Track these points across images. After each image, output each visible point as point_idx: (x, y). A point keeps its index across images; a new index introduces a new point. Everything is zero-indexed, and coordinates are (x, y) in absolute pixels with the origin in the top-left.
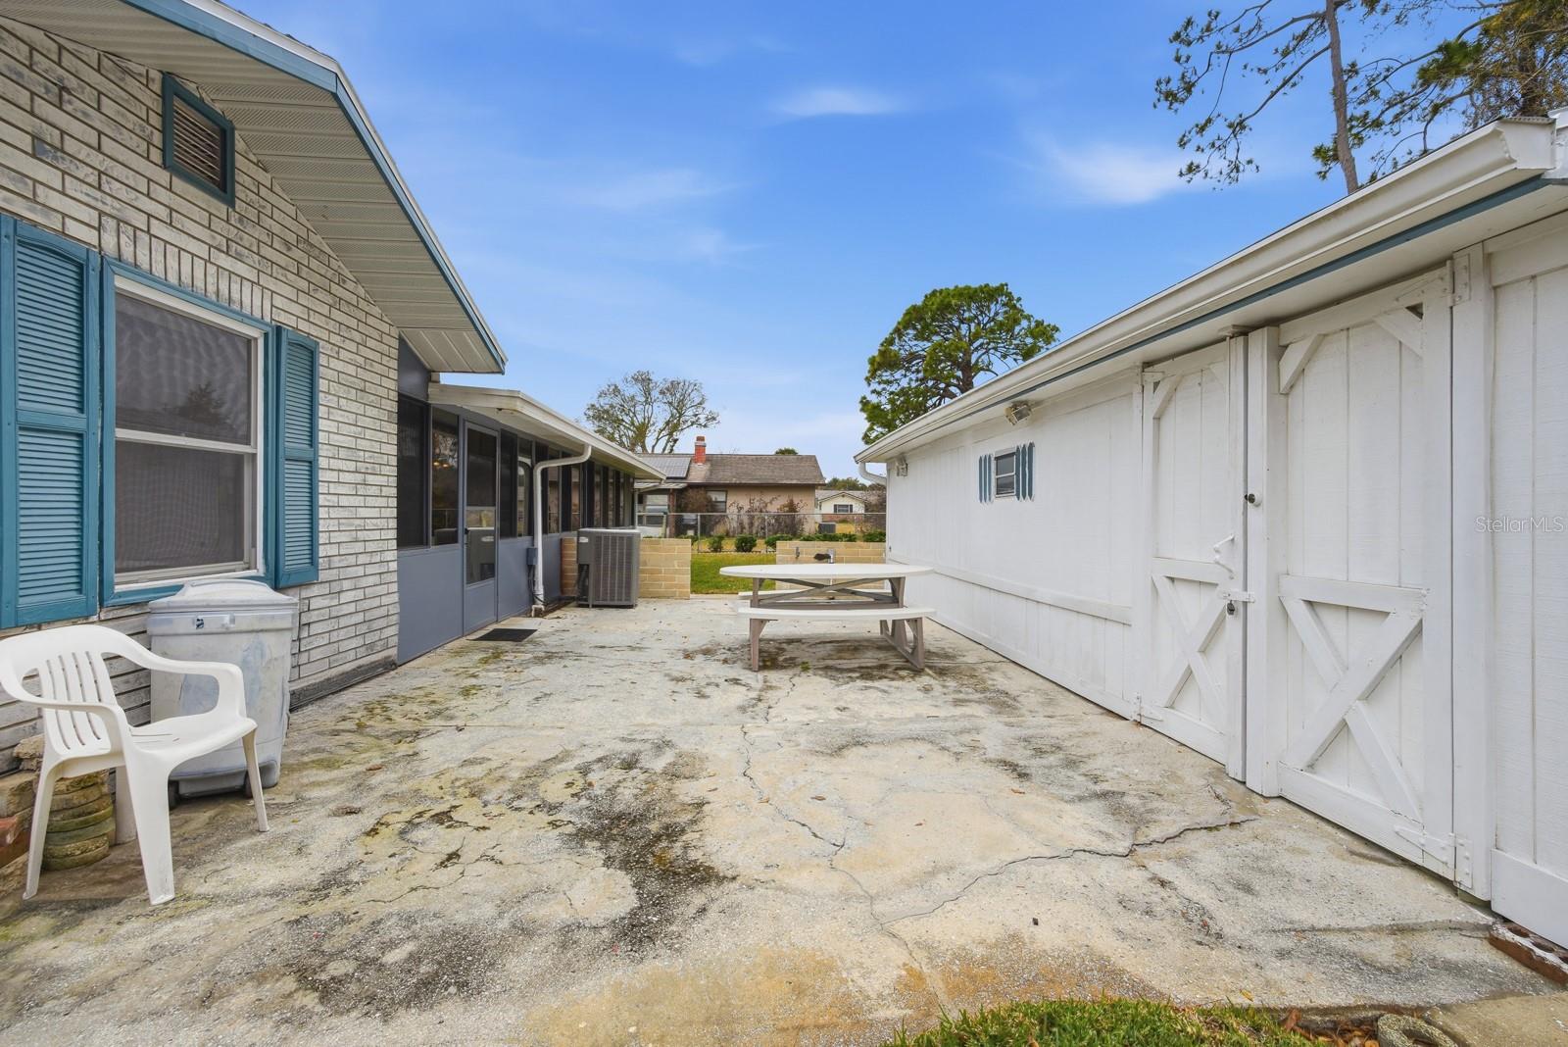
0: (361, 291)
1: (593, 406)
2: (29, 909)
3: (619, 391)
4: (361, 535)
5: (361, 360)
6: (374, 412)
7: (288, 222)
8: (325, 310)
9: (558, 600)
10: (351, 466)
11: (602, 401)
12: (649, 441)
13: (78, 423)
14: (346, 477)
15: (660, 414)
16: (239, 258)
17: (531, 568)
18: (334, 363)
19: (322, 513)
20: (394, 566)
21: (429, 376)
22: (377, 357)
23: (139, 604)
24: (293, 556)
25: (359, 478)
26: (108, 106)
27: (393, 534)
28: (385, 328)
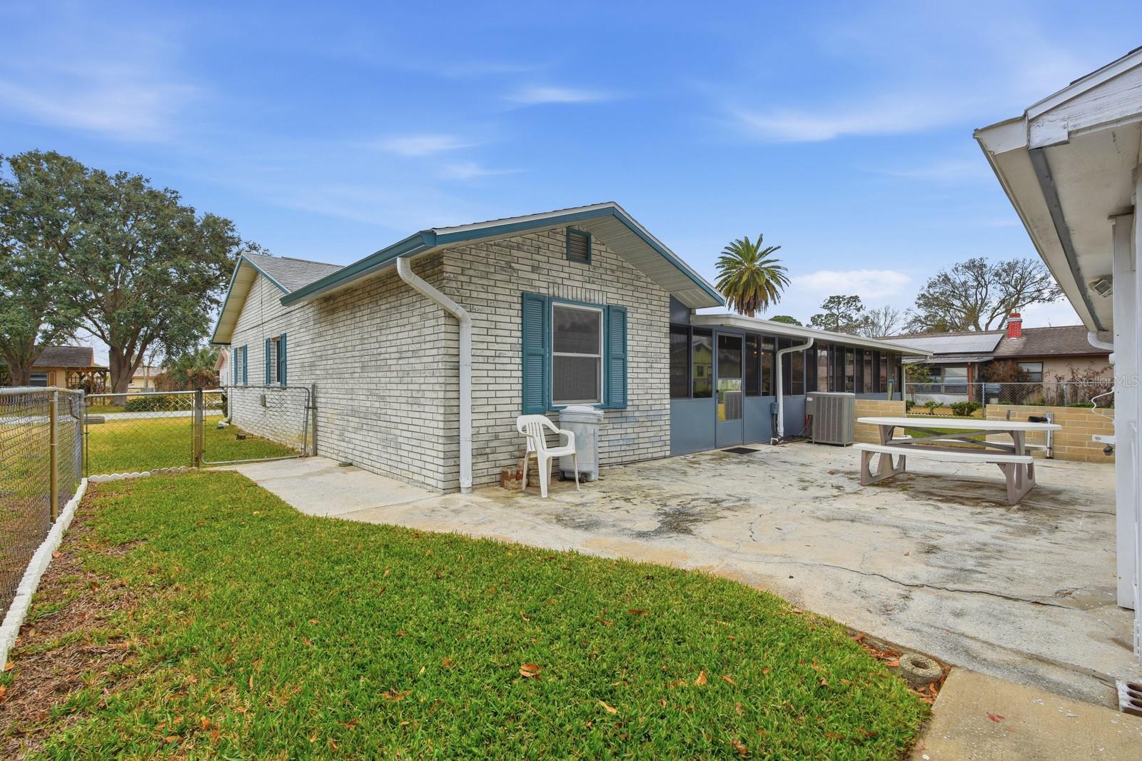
0: (649, 280)
1: (922, 295)
2: (522, 492)
3: (949, 280)
4: (650, 391)
5: (649, 311)
6: (657, 334)
7: (613, 262)
8: (630, 293)
9: (791, 437)
10: (645, 360)
11: (931, 291)
12: (983, 320)
13: (542, 352)
14: (642, 365)
15: (995, 295)
16: (593, 283)
17: (774, 416)
18: (635, 315)
19: (629, 381)
20: (668, 406)
21: (690, 311)
22: (658, 308)
23: (557, 410)
24: (616, 398)
25: (649, 365)
26: (551, 247)
27: (668, 391)
28: (663, 294)
